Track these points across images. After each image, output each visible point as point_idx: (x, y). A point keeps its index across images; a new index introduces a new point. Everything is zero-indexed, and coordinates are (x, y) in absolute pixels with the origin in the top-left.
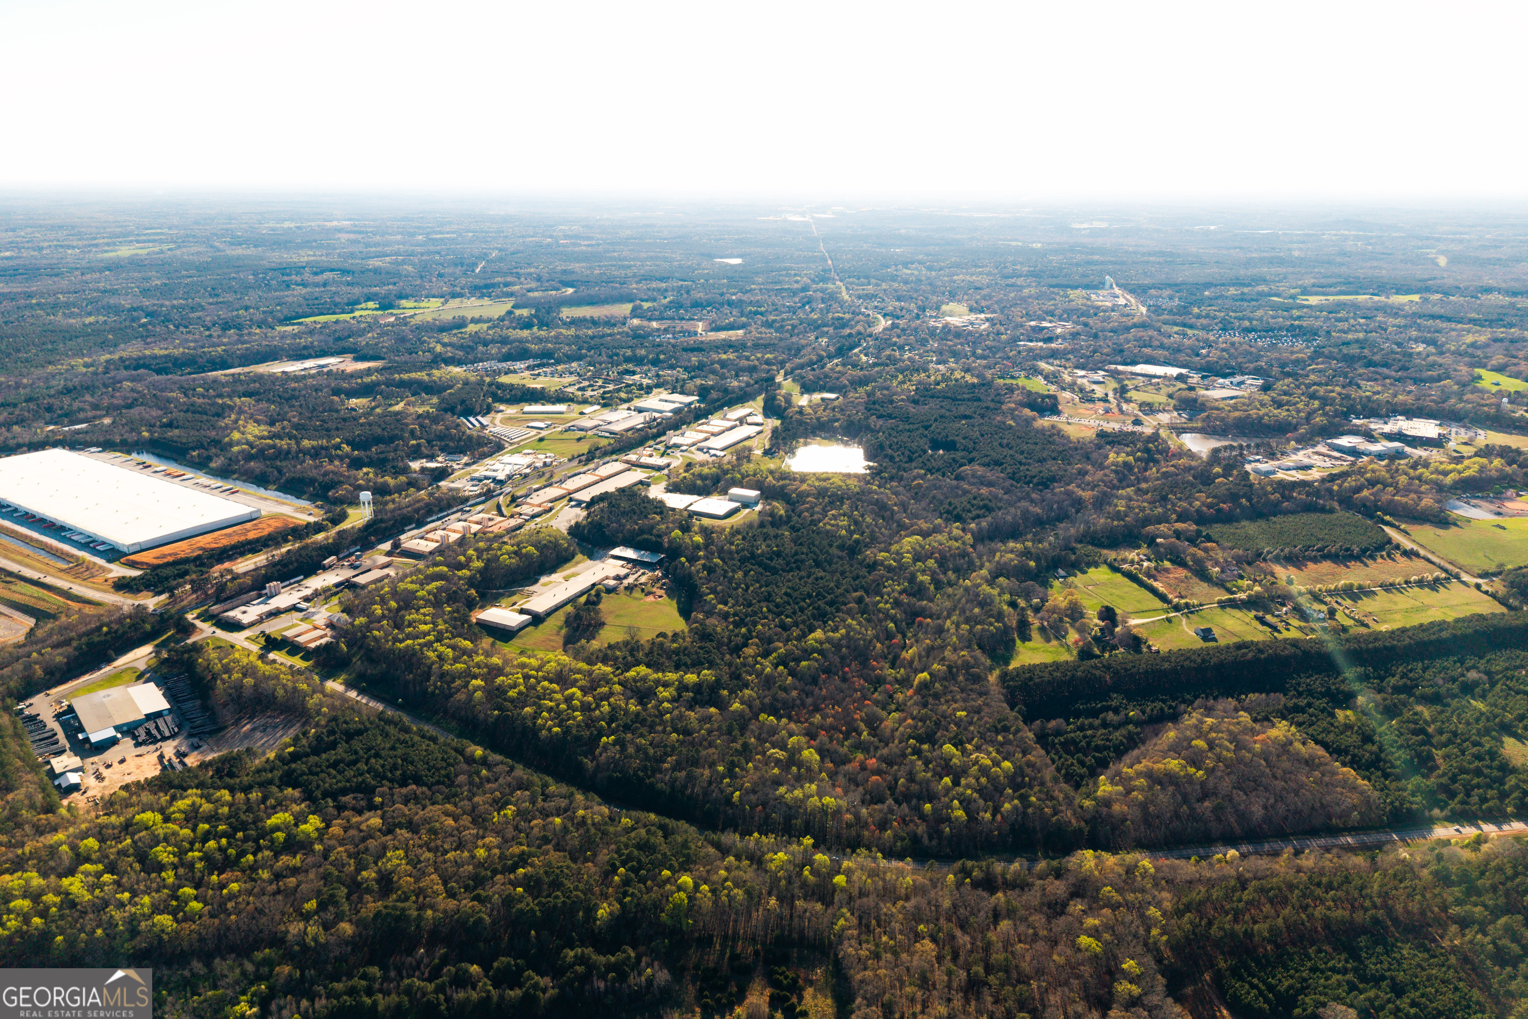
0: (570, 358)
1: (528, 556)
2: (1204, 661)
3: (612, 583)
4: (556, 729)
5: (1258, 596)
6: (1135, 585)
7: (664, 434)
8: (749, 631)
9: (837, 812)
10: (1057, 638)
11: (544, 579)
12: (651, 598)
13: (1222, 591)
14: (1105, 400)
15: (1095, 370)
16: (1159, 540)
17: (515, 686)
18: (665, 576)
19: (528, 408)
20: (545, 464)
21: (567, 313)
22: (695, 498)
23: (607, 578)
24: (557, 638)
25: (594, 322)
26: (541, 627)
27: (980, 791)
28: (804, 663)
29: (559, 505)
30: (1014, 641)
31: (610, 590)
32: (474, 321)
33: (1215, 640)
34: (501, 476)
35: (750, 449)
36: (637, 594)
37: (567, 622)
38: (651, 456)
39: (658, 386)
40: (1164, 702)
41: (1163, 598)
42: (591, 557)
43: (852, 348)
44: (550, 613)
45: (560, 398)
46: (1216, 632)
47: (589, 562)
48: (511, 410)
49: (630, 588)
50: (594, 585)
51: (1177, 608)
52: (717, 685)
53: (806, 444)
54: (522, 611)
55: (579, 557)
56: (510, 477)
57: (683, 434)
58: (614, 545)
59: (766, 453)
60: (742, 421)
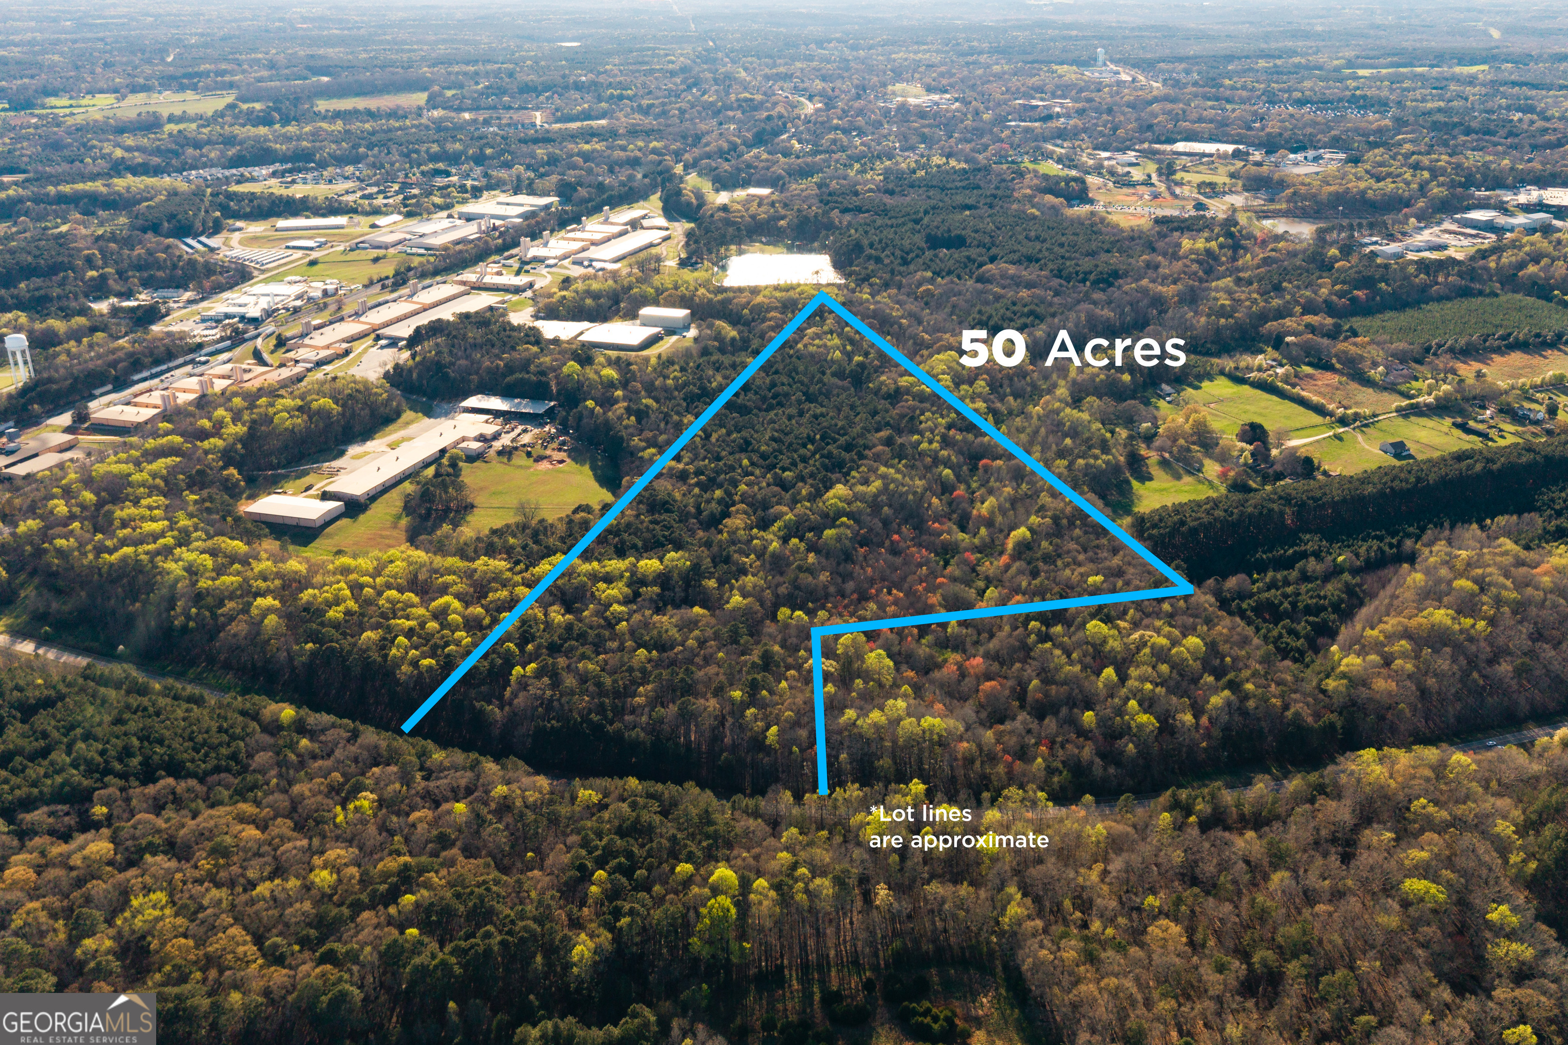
0: (341, 161)
1: (322, 413)
2: (1419, 480)
3: (475, 445)
4: (426, 662)
5: (1447, 398)
6: (1274, 398)
7: (516, 244)
8: (729, 494)
9: (942, 742)
10: (1190, 473)
11: (354, 450)
12: (544, 465)
13: (1395, 397)
14: (1147, 183)
15: (1123, 150)
16: (1289, 339)
17: (337, 601)
18: (563, 431)
19: (282, 223)
20: (325, 293)
21: (322, 105)
22: (585, 325)
23: (464, 439)
24: (395, 533)
25: (371, 114)
26: (362, 518)
27: (1162, 682)
28: (829, 533)
29: (359, 347)
30: (1128, 482)
31: (473, 458)
32: (171, 119)
33: (1410, 456)
34: (254, 312)
35: (658, 259)
36: (520, 459)
37: (408, 507)
38: (499, 274)
39: (490, 187)
40: (1380, 539)
41: (1320, 410)
42: (429, 413)
43: (777, 134)
44: (375, 496)
45: (333, 208)
46: (1412, 448)
47: (427, 421)
48: (256, 228)
49: (507, 453)
50: (443, 451)
51: (1343, 421)
52: (695, 573)
53: (740, 253)
54: (325, 496)
55: (408, 415)
56: (269, 313)
57: (546, 245)
58: (466, 396)
59: (683, 264)
60: (635, 225)
